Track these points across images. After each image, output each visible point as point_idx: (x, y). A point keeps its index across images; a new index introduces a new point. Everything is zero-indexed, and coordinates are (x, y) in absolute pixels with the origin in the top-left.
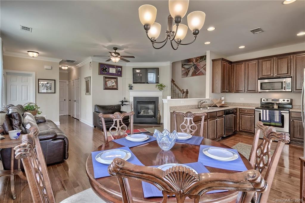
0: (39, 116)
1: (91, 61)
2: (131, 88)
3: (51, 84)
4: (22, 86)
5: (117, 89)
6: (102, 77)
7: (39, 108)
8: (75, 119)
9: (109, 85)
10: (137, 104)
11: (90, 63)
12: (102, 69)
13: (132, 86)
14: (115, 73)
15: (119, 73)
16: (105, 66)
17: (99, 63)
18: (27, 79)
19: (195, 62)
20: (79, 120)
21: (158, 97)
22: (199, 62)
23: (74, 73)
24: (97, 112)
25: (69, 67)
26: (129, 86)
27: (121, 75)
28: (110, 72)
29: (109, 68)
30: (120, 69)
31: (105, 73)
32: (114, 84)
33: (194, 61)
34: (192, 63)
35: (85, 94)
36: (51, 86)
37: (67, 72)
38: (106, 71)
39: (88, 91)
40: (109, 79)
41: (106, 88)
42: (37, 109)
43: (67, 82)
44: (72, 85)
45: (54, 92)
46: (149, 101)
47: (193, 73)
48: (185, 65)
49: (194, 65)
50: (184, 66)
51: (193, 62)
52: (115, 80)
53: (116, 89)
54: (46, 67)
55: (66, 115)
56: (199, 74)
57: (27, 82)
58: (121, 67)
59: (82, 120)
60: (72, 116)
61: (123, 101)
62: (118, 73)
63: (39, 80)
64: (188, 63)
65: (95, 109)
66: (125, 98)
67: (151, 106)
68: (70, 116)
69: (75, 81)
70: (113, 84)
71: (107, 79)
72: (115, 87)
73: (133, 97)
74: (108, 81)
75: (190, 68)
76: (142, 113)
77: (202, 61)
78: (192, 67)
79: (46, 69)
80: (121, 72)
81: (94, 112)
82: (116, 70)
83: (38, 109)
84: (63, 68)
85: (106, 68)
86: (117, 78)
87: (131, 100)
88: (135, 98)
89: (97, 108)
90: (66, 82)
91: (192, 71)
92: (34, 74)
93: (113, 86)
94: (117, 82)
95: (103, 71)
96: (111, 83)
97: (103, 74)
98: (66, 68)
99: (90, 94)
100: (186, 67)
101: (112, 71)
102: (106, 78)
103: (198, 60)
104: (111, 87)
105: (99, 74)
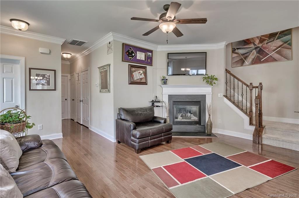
0: (29, 132)
1: (111, 39)
2: (165, 81)
3: (49, 76)
4: (3, 78)
5: (147, 84)
6: (127, 64)
7: (28, 117)
8: (82, 126)
9: (137, 77)
10: (173, 105)
11: (110, 43)
12: (127, 53)
13: (167, 80)
14: (144, 60)
15: (149, 61)
16: (130, 49)
17: (123, 44)
18: (12, 68)
19: (259, 43)
20: (88, 128)
21: (205, 95)
22: (267, 43)
23: (80, 63)
24: (123, 120)
25: (73, 54)
26: (162, 80)
27: (151, 64)
28: (137, 58)
29: (137, 53)
30: (150, 54)
31: (131, 59)
32: (143, 76)
33: (257, 41)
34: (252, 46)
35: (99, 91)
36: (49, 79)
37: (69, 63)
38: (133, 56)
39: (105, 86)
40: (136, 68)
41: (132, 83)
42: (26, 119)
43: (69, 75)
44: (77, 79)
45: (54, 89)
46: (190, 100)
47: (253, 59)
48: (238, 49)
49: (256, 48)
50: (236, 51)
51: (255, 44)
52: (144, 70)
53: (145, 83)
54: (41, 50)
55: (68, 119)
56: (266, 61)
57: (12, 72)
58: (151, 51)
59: (93, 128)
60: (76, 121)
61: (153, 100)
62: (147, 60)
63: (30, 69)
64: (245, 45)
65: (119, 114)
66: (156, 96)
67: (195, 108)
68: (74, 120)
69: (81, 74)
70: (141, 77)
71: (133, 69)
72: (143, 81)
73: (168, 95)
74: (135, 71)
75: (248, 53)
76: (180, 119)
77: (273, 41)
78: (252, 51)
79: (41, 53)
80: (151, 58)
81: (117, 118)
82: (145, 55)
83: (28, 119)
84: (65, 56)
85: (132, 52)
86: (146, 67)
87: (166, 99)
88: (170, 97)
89: (122, 114)
90: (67, 76)
91: (253, 57)
92: (23, 60)
93: (141, 79)
94: (145, 74)
95: (129, 56)
96: (138, 75)
97: (128, 60)
98: (69, 56)
99: (109, 91)
100: (241, 51)
101: (141, 56)
102: (132, 66)
103: (264, 40)
104: (139, 81)
105: (123, 61)
